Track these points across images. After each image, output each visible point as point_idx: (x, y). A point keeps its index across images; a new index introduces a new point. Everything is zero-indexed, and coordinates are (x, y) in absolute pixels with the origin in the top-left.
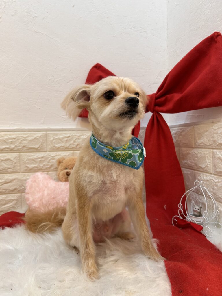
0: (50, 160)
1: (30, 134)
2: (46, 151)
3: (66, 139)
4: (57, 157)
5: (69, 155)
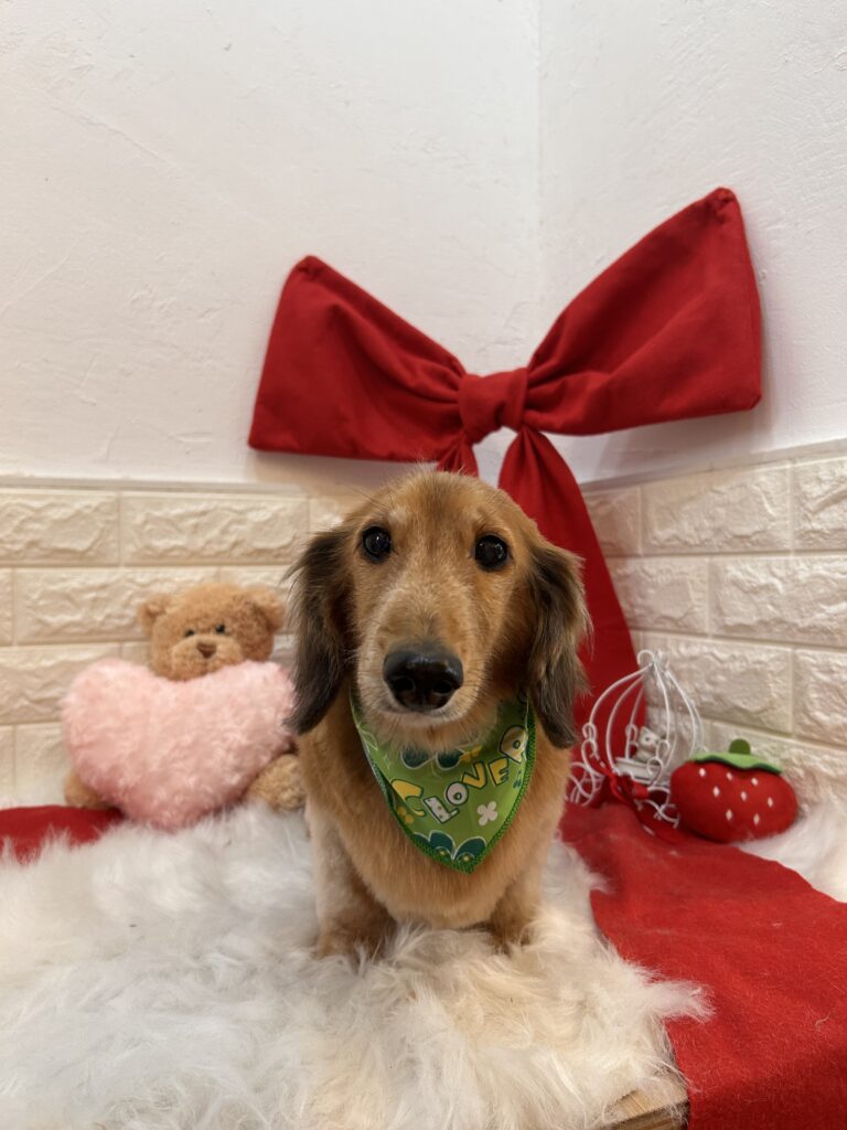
0: (131, 597)
1: (59, 497)
2: (115, 565)
3: (193, 521)
4: (158, 585)
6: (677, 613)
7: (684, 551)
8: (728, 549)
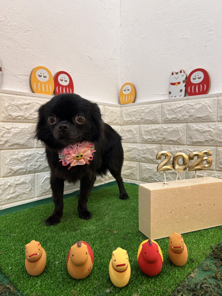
0: (4, 133)
3: (26, 106)
4: (13, 129)
5: (28, 128)
6: (175, 139)
7: (178, 122)
8: (194, 121)
